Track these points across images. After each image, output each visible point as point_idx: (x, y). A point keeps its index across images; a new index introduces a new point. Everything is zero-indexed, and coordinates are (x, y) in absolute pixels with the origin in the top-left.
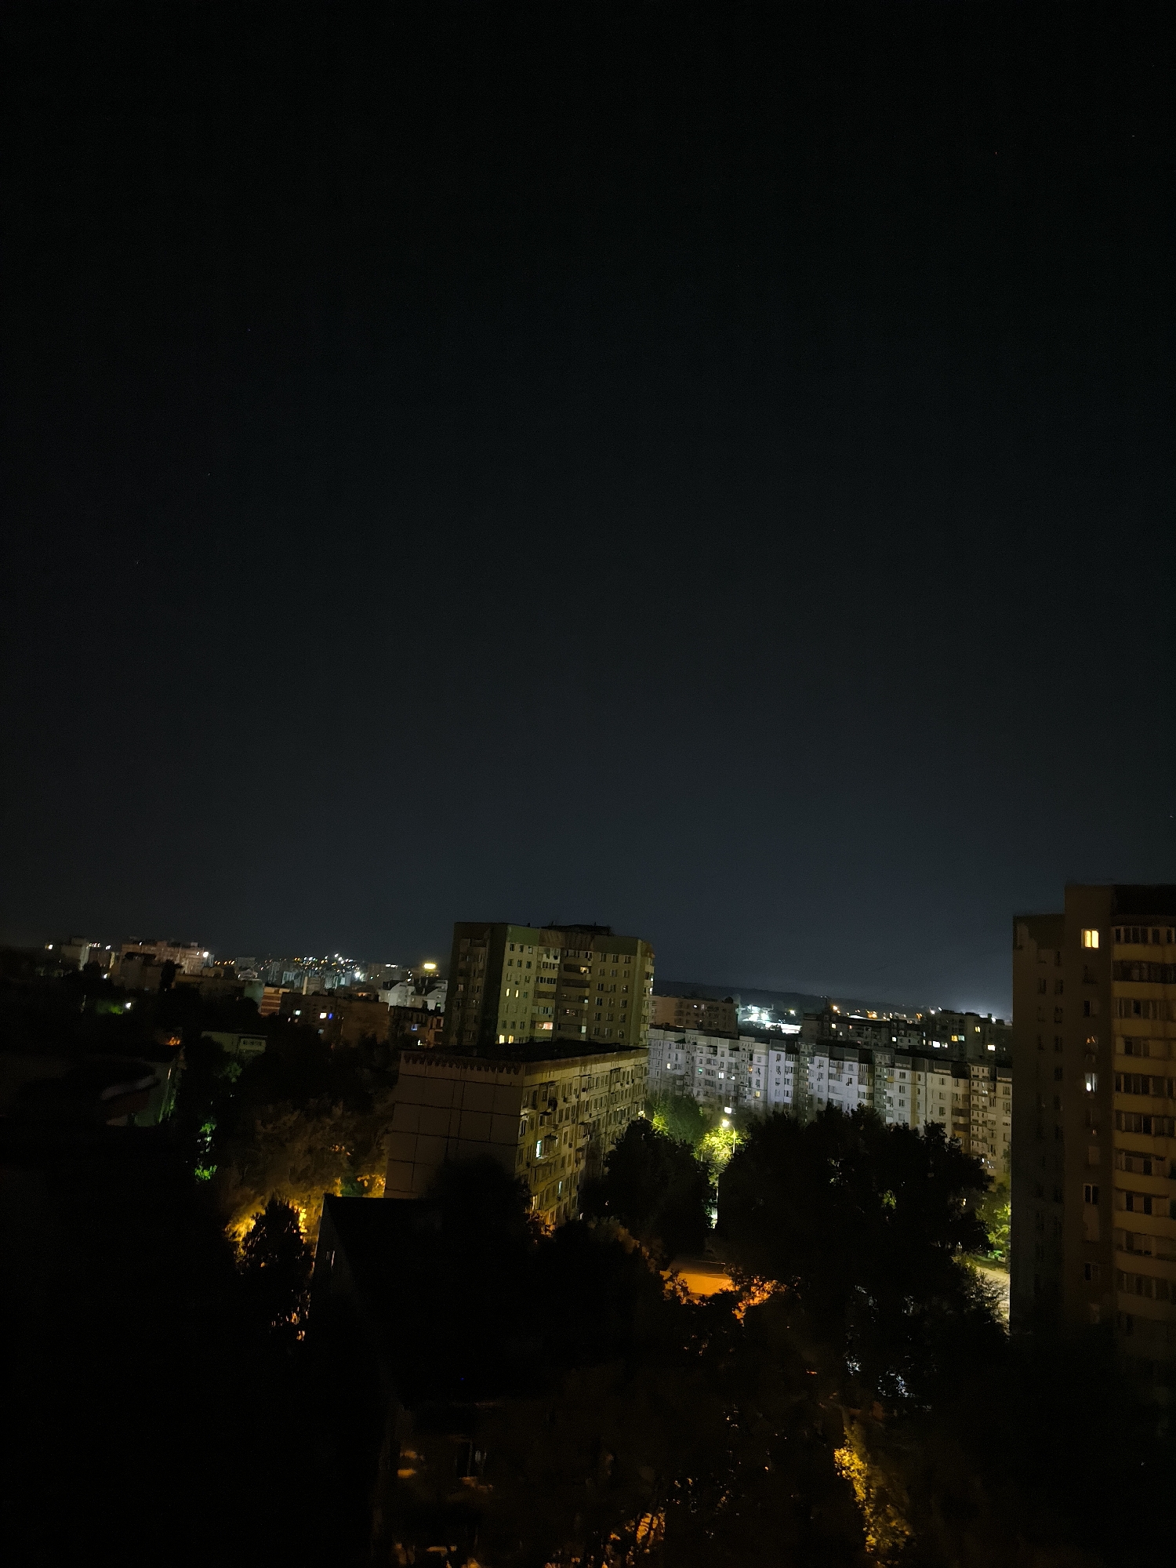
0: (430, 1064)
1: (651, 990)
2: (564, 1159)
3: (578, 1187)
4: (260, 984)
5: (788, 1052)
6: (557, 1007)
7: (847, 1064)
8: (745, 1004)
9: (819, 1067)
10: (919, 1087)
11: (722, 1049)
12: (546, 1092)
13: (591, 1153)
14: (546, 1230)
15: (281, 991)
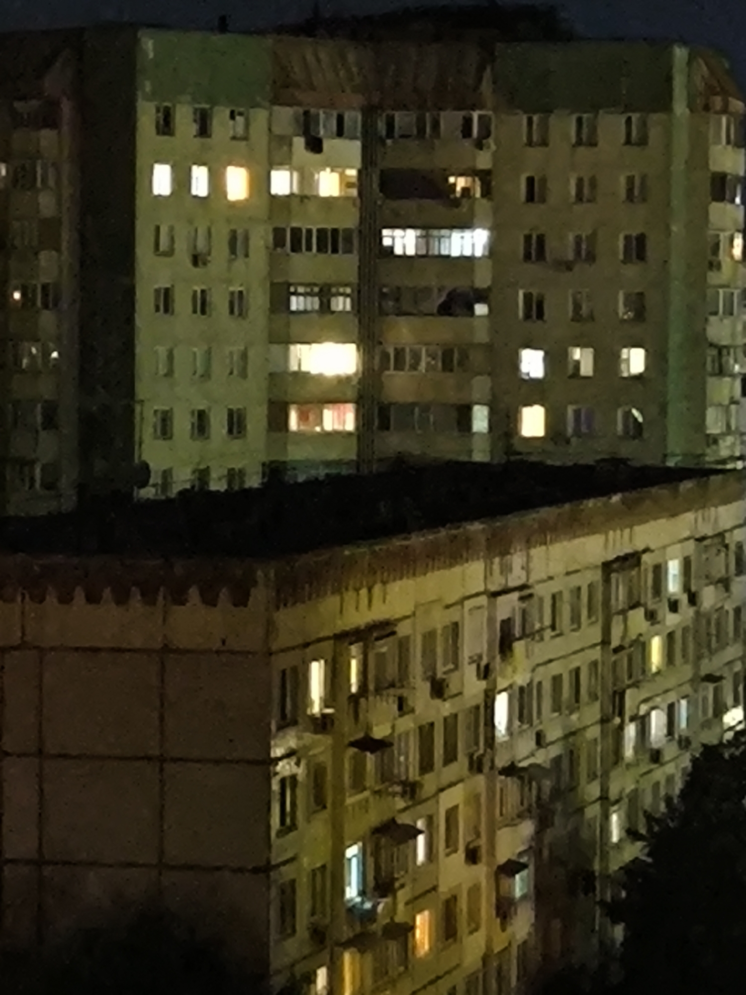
1: (737, 242)
13: (554, 876)
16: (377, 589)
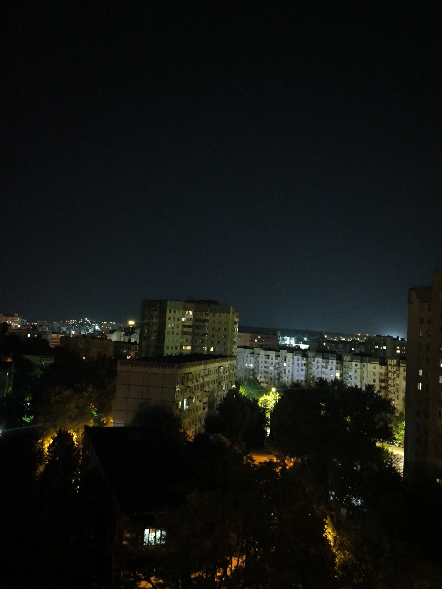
0: (132, 366)
1: (237, 331)
2: (197, 407)
3: (204, 420)
4: (50, 333)
5: (303, 356)
6: (192, 339)
7: (330, 361)
8: (283, 336)
9: (317, 362)
10: (364, 370)
11: (272, 357)
12: (188, 377)
13: (211, 404)
14: (189, 438)
15: (60, 336)
16: (190, 368)
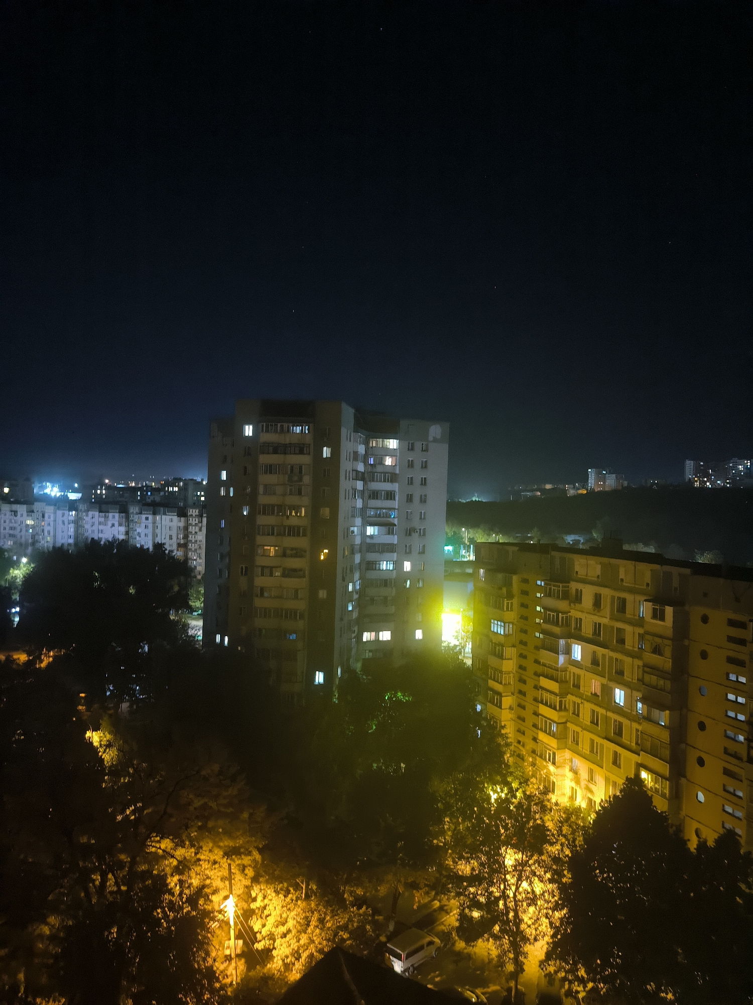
5: (71, 510)
7: (111, 515)
8: (41, 481)
9: (92, 518)
10: (157, 524)
11: (21, 512)
